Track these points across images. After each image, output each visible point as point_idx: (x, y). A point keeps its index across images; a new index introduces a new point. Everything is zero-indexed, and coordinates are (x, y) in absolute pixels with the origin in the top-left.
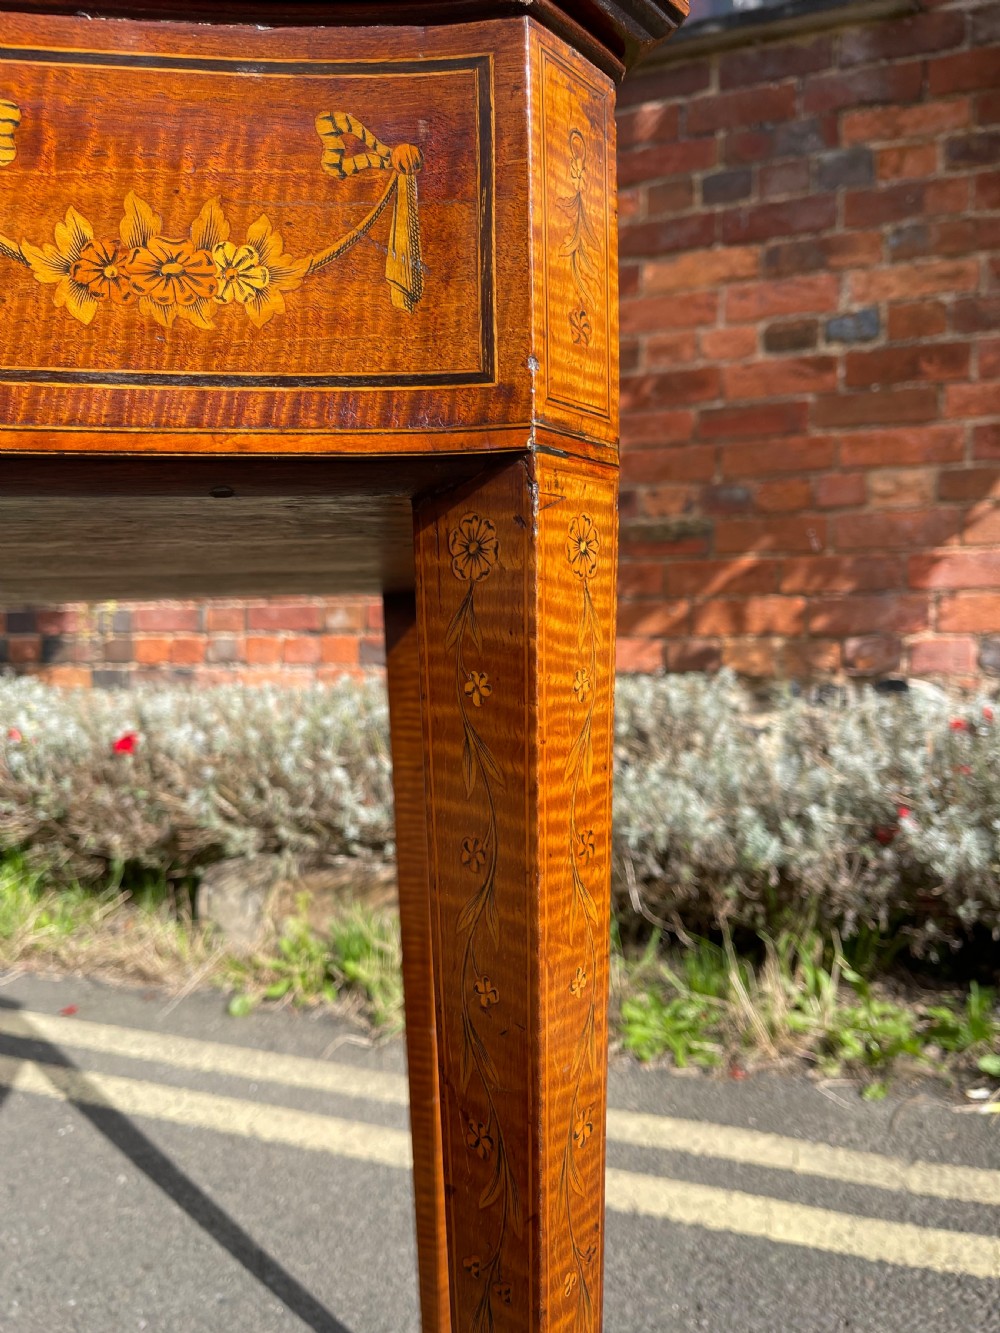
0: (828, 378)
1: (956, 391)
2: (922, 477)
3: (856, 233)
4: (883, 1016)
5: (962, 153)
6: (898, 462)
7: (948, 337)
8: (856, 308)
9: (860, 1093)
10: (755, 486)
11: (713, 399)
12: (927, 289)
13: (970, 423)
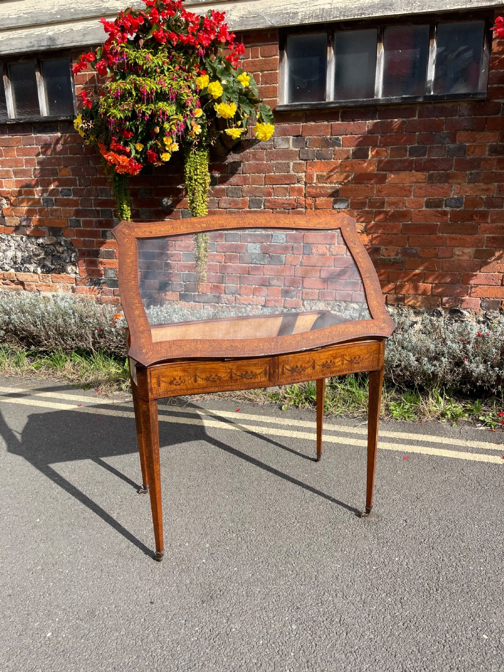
0: (445, 218)
1: (483, 226)
2: (470, 251)
3: (458, 172)
4: (455, 407)
5: (494, 150)
6: (463, 246)
7: (482, 209)
8: (456, 197)
9: (452, 426)
10: (419, 249)
11: (408, 221)
12: (478, 193)
13: (486, 235)
